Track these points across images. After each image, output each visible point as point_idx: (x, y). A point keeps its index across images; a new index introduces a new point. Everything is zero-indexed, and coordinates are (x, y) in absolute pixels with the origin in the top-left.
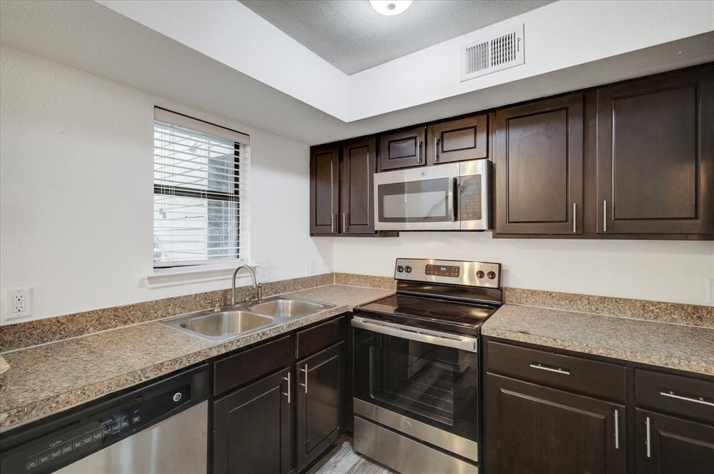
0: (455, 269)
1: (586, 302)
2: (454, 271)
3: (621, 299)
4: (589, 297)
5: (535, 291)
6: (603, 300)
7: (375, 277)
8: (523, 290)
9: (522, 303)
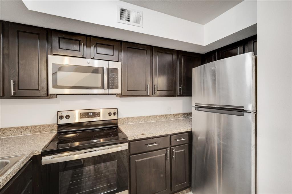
0: (97, 113)
1: (143, 118)
2: (96, 114)
3: (151, 116)
4: (144, 117)
5: (128, 118)
6: (148, 117)
7: (36, 126)
8: (124, 118)
9: (124, 123)
